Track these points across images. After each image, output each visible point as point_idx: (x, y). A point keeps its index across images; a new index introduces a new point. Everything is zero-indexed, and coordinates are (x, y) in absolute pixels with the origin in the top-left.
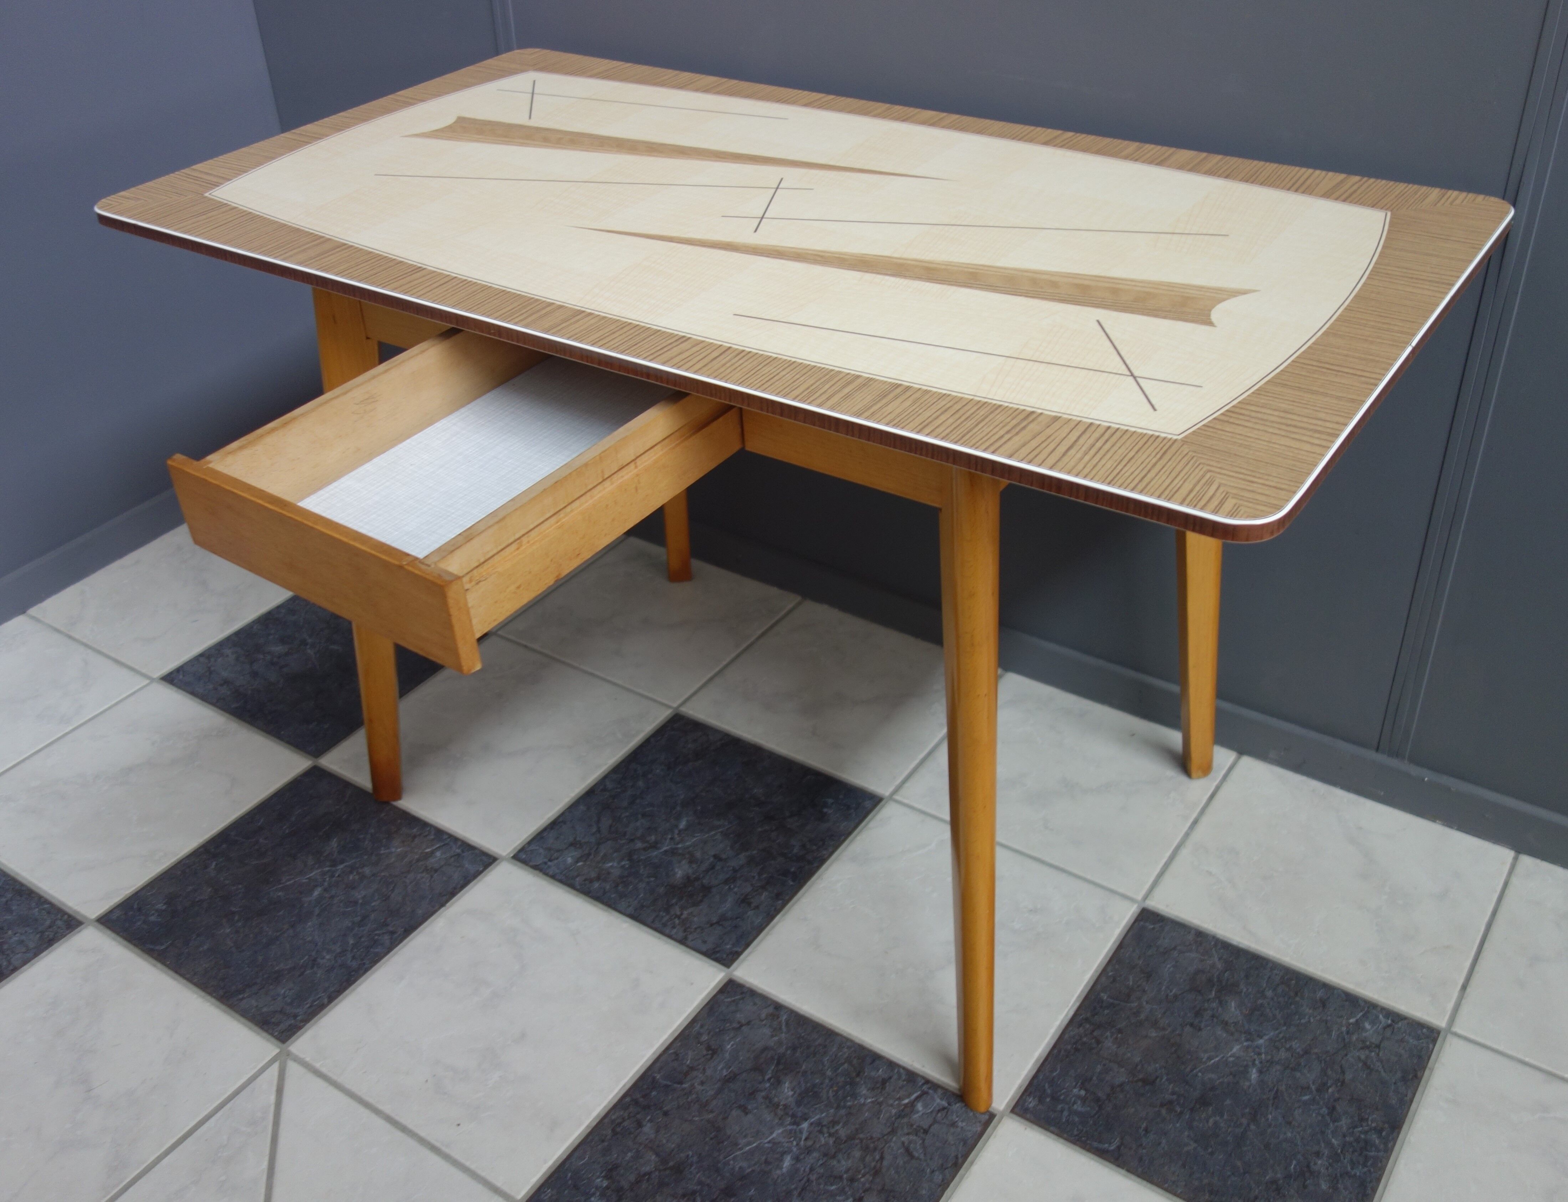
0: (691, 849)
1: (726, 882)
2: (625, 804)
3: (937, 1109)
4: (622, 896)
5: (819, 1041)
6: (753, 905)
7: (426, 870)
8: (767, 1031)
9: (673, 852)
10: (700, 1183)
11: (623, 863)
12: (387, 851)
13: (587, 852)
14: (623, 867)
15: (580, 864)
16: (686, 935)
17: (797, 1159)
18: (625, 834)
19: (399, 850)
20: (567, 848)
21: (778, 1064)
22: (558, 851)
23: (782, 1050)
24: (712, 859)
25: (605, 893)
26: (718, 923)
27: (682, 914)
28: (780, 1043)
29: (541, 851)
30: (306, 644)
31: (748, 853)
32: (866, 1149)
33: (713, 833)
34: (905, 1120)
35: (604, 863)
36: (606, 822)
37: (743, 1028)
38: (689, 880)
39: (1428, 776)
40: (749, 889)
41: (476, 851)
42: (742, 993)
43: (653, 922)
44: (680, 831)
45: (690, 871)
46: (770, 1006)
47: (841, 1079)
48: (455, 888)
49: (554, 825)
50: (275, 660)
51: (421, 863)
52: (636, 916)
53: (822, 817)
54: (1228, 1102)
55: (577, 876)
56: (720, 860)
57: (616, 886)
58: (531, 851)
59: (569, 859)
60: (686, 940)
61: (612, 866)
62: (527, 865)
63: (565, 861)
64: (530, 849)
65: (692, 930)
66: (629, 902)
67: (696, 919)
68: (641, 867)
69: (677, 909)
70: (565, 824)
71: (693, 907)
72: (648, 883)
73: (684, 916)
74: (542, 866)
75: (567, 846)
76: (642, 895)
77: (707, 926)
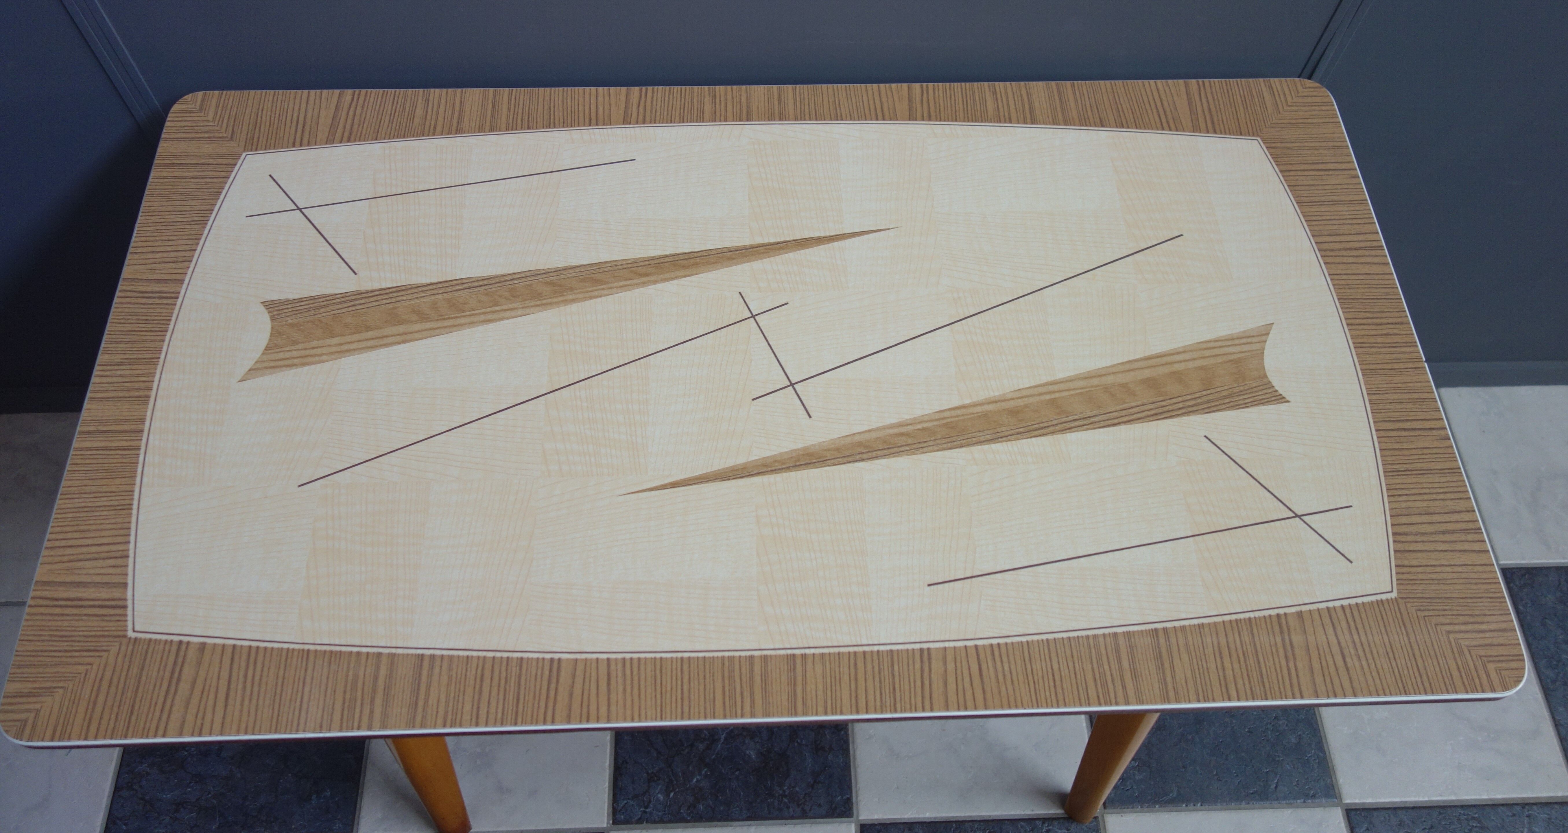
4: (728, 804)
11: (703, 772)
13: (667, 780)
14: (706, 776)
15: (672, 795)
16: (802, 808)
20: (649, 787)
22: (645, 793)
25: (713, 809)
26: (815, 782)
27: (784, 791)
29: (632, 803)
35: (689, 782)
43: (769, 813)
45: (758, 746)
52: (754, 816)
55: (680, 809)
57: (717, 797)
58: (623, 807)
59: (659, 795)
60: (806, 813)
61: (698, 780)
62: (632, 823)
63: (658, 799)
64: (621, 806)
65: (803, 800)
66: (738, 806)
67: (797, 789)
68: (720, 767)
69: (777, 788)
70: (627, 763)
71: (786, 779)
72: (737, 778)
73: (787, 792)
74: (645, 817)
75: (647, 784)
76: (742, 794)
77: (810, 789)
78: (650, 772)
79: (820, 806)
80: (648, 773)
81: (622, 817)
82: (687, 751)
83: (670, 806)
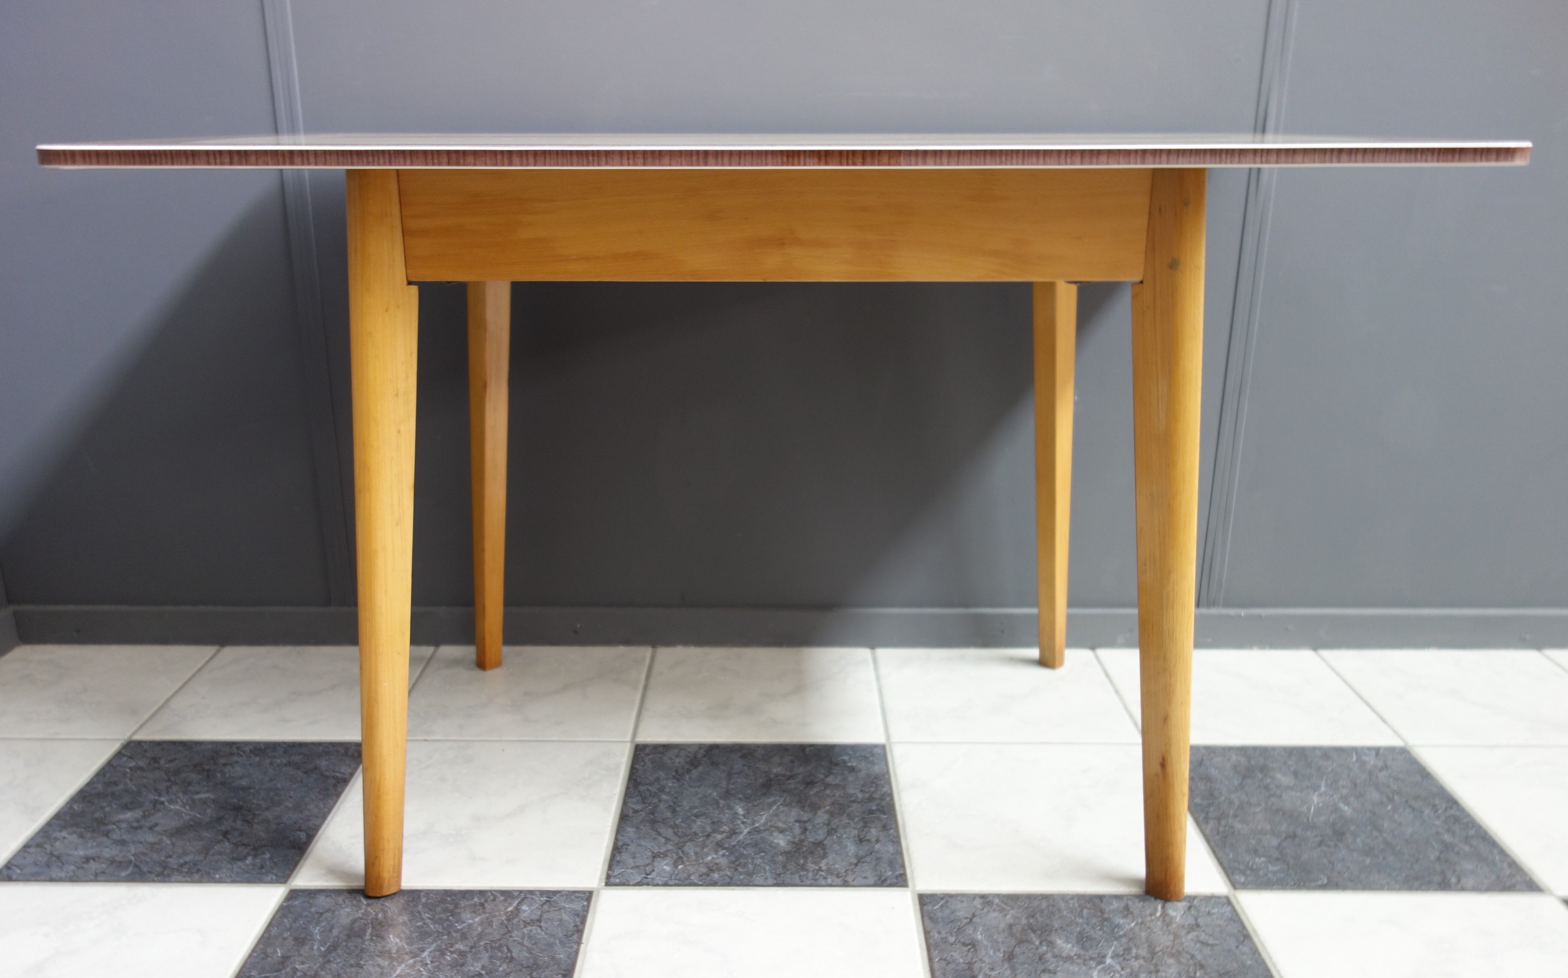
0: (769, 824)
1: (829, 833)
2: (668, 814)
3: (1186, 908)
4: (750, 874)
5: (1044, 905)
6: (873, 840)
7: (526, 924)
8: (995, 914)
9: (754, 831)
11: (720, 853)
12: (464, 925)
13: (675, 857)
14: (724, 855)
15: (680, 867)
16: (843, 879)
18: (696, 834)
19: (477, 919)
20: (653, 861)
21: (1034, 932)
22: (647, 865)
23: (1024, 921)
24: (798, 824)
25: (731, 878)
26: (859, 862)
27: (820, 867)
28: (1016, 917)
29: (630, 871)
30: (162, 803)
31: (823, 810)
32: (1172, 955)
33: (774, 807)
34: (1174, 926)
35: (703, 859)
36: (668, 831)
37: (974, 920)
38: (796, 843)
39: (1243, 612)
40: (856, 832)
41: (563, 893)
42: (941, 899)
43: (802, 881)
44: (744, 816)
45: (789, 837)
46: (975, 898)
47: (1094, 920)
48: (577, 926)
49: (617, 849)
50: (135, 824)
51: (514, 920)
52: (780, 883)
53: (852, 769)
54: (1353, 827)
55: (689, 876)
56: (805, 822)
57: (737, 869)
58: (619, 874)
59: (665, 867)
60: (848, 882)
61: (713, 858)
62: (629, 885)
63: (663, 869)
64: (616, 873)
65: (844, 874)
66: (762, 876)
67: (837, 866)
68: (742, 849)
69: (812, 865)
70: (629, 844)
71: (823, 859)
72: (762, 857)
73: (824, 868)
74: (645, 881)
75: (651, 859)
76: (768, 868)
77: (853, 867)
78: (655, 851)
79: (865, 877)
80: (652, 852)
81: (618, 880)
82: (701, 839)
83: (677, 874)
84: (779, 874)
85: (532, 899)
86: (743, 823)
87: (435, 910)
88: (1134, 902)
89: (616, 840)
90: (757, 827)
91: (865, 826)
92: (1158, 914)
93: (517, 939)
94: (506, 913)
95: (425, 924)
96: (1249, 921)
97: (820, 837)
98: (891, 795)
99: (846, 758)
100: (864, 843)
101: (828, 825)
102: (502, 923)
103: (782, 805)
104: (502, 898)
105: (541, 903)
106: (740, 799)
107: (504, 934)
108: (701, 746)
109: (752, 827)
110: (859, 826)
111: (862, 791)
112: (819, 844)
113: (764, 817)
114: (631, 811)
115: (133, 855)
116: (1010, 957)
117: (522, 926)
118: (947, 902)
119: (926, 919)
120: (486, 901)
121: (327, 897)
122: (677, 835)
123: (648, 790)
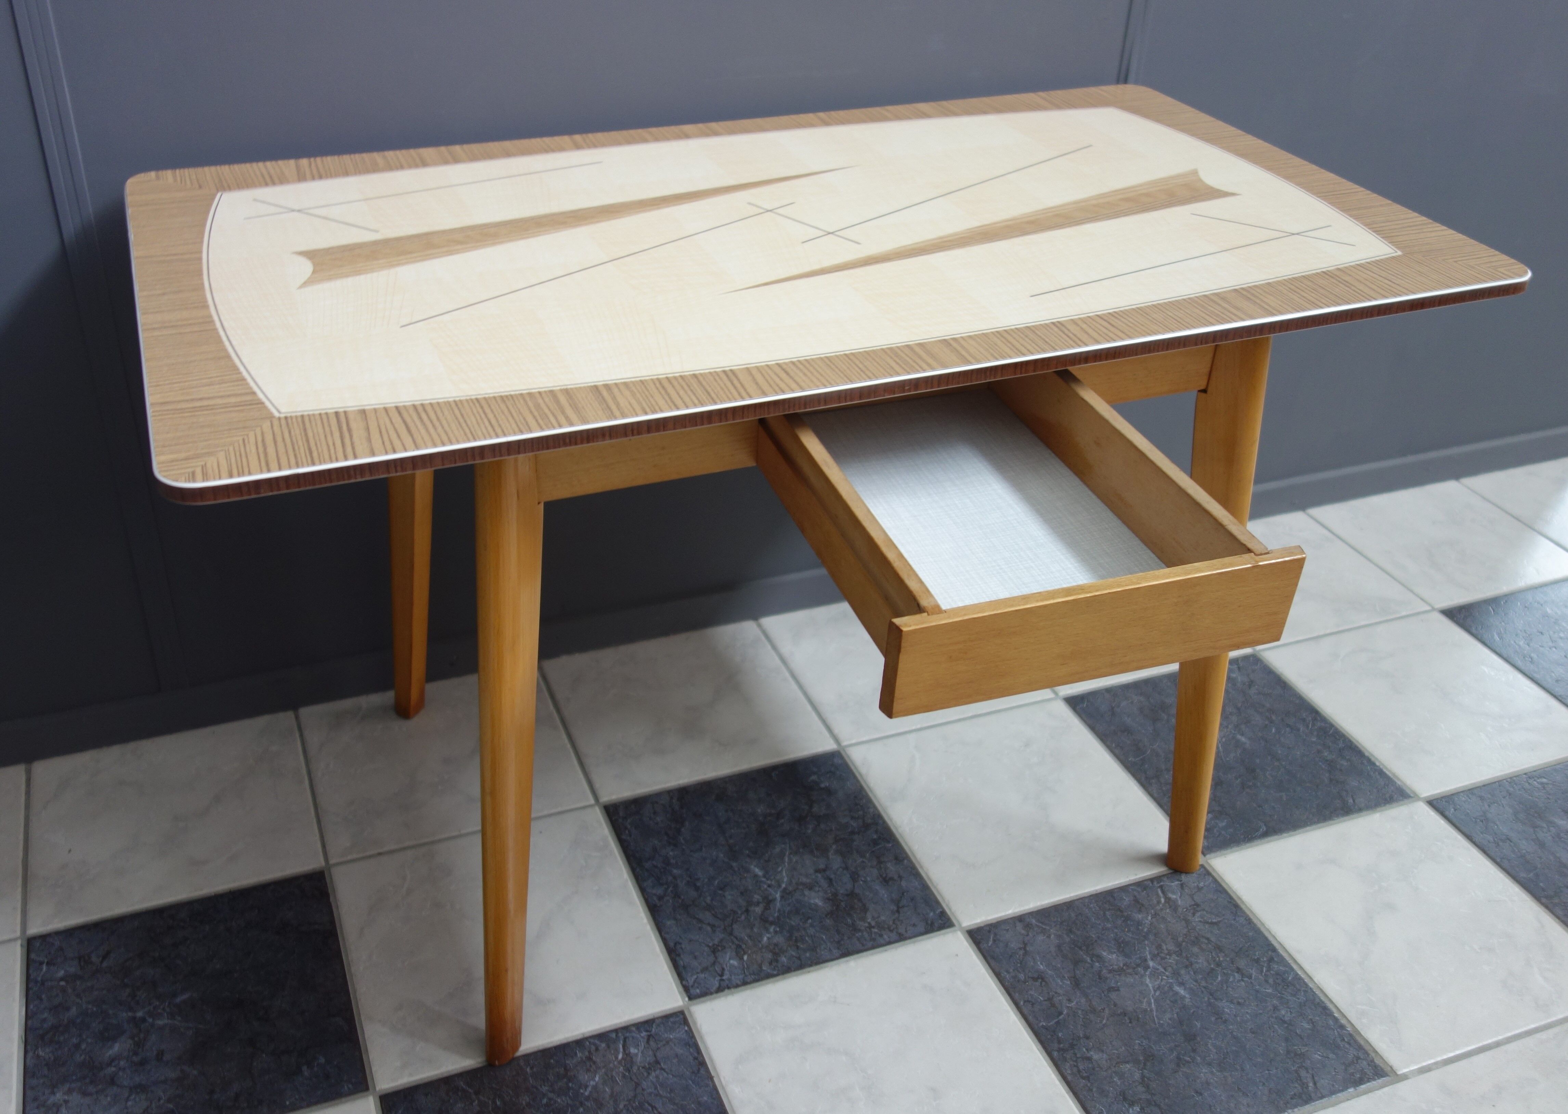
0: (794, 881)
1: (854, 879)
2: (693, 894)
3: (1180, 889)
4: (813, 949)
5: (1073, 915)
6: (896, 877)
7: (649, 1069)
8: (1041, 938)
9: (786, 894)
10: (1171, 1050)
11: (771, 930)
12: (589, 1089)
13: (733, 947)
14: (776, 932)
15: (745, 957)
16: (897, 932)
17: (1182, 984)
18: (735, 912)
19: (597, 1079)
20: (716, 958)
21: (1080, 948)
22: (714, 963)
23: (1067, 940)
24: (819, 875)
25: (799, 958)
26: (898, 907)
27: (869, 923)
28: (1059, 937)
29: (702, 976)
30: (143, 1020)
31: (832, 851)
32: (1194, 943)
33: (787, 859)
34: (1180, 910)
35: (760, 942)
36: (707, 916)
37: (1028, 949)
38: (833, 899)
40: (876, 872)
41: (657, 1021)
42: (989, 932)
43: (863, 945)
44: (764, 876)
46: (1015, 924)
47: (1119, 922)
48: (695, 1058)
49: (673, 952)
50: (136, 1059)
51: (635, 1069)
52: (846, 953)
53: (829, 792)
54: (1258, 761)
55: (761, 967)
56: (824, 870)
57: (798, 948)
58: (694, 983)
59: (732, 962)
60: (903, 935)
61: (768, 938)
62: (711, 994)
63: (732, 966)
64: (691, 982)
65: (894, 926)
66: (825, 949)
67: (883, 918)
68: (788, 921)
69: (861, 923)
70: (680, 944)
71: (866, 913)
72: (812, 926)
73: (873, 923)
74: (724, 984)
75: (713, 955)
76: (824, 937)
77: (897, 915)
78: (710, 944)
79: (914, 925)
80: (708, 946)
81: (698, 991)
82: (743, 917)
83: (748, 968)
84: (838, 942)
85: (633, 1037)
86: (769, 886)
87: (548, 1079)
88: (1139, 892)
89: (665, 941)
90: (785, 889)
91: (880, 862)
92: (1163, 900)
93: (650, 1090)
94: (620, 1062)
95: (550, 1099)
96: (1230, 888)
97: (849, 886)
98: (879, 816)
99: (814, 777)
100: (890, 883)
101: (847, 868)
102: (624, 1076)
103: (790, 854)
104: (603, 1045)
105: (645, 1040)
106: (749, 856)
107: (635, 1090)
108: (670, 792)
109: (781, 889)
110: (875, 863)
111: (852, 818)
112: (852, 895)
113: (784, 874)
114: (655, 898)
115: (169, 1101)
116: (1076, 983)
117: (645, 1074)
118: (995, 934)
119: (989, 958)
120: (590, 1052)
121: (426, 1095)
122: (718, 918)
123: (656, 867)
